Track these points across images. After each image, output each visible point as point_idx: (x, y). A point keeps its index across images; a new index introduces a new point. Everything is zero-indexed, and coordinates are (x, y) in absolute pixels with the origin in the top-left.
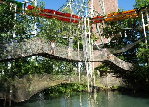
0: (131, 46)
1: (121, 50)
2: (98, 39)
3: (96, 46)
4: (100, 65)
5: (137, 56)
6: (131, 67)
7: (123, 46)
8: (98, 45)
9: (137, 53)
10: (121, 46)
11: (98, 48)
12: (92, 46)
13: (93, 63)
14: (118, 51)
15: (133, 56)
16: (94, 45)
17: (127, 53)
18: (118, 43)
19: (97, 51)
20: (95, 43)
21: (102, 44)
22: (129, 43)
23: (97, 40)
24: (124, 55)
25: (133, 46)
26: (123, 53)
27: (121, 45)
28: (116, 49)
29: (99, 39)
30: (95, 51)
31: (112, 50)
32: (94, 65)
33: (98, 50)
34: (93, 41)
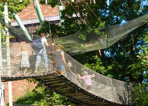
0: (125, 30)
1: (97, 43)
2: (26, 5)
3: (18, 27)
4: (31, 90)
5: (140, 61)
6: (122, 95)
7: (101, 31)
8: (26, 26)
9: (139, 53)
10: (96, 31)
11: (24, 36)
12: (7, 29)
13: (10, 83)
14: (88, 47)
15: (131, 63)
16: (14, 24)
17: (112, 53)
18: (85, 22)
19: (23, 44)
20: (15, 19)
21: (37, 21)
22: (119, 22)
23: (21, 11)
24: (104, 58)
25: (129, 31)
26: (102, 50)
27: (97, 27)
28: (81, 41)
29: (30, 7)
30: (17, 43)
31: (68, 42)
32: (14, 90)
33: (27, 41)
34: (11, 11)
